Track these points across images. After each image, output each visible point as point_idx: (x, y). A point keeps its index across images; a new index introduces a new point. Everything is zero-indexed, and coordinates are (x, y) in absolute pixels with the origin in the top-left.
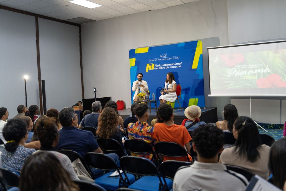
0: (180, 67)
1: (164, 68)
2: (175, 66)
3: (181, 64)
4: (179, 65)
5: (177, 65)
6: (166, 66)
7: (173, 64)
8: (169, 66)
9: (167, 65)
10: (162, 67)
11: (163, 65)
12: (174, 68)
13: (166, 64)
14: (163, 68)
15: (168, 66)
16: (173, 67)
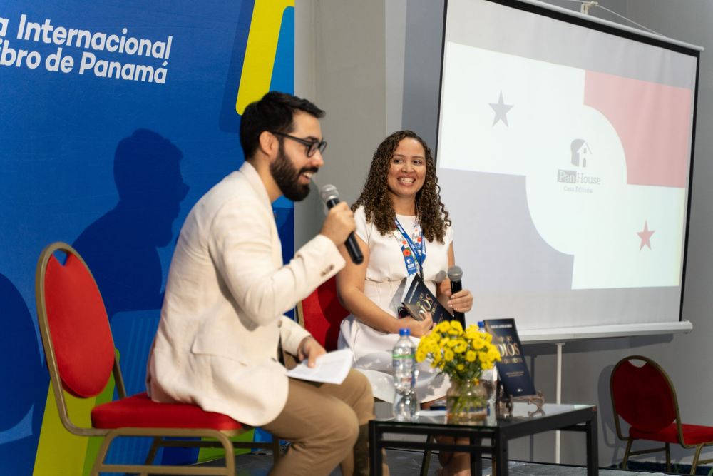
0: (159, 76)
1: (33, 60)
2: (123, 58)
3: (162, 49)
4: (156, 63)
5: (136, 60)
6: (52, 48)
7: (104, 41)
8: (74, 51)
9: (62, 35)
10: (17, 45)
11: (26, 28)
12: (114, 84)
13: (47, 26)
14: (18, 57)
15: (68, 51)
16: (105, 70)
